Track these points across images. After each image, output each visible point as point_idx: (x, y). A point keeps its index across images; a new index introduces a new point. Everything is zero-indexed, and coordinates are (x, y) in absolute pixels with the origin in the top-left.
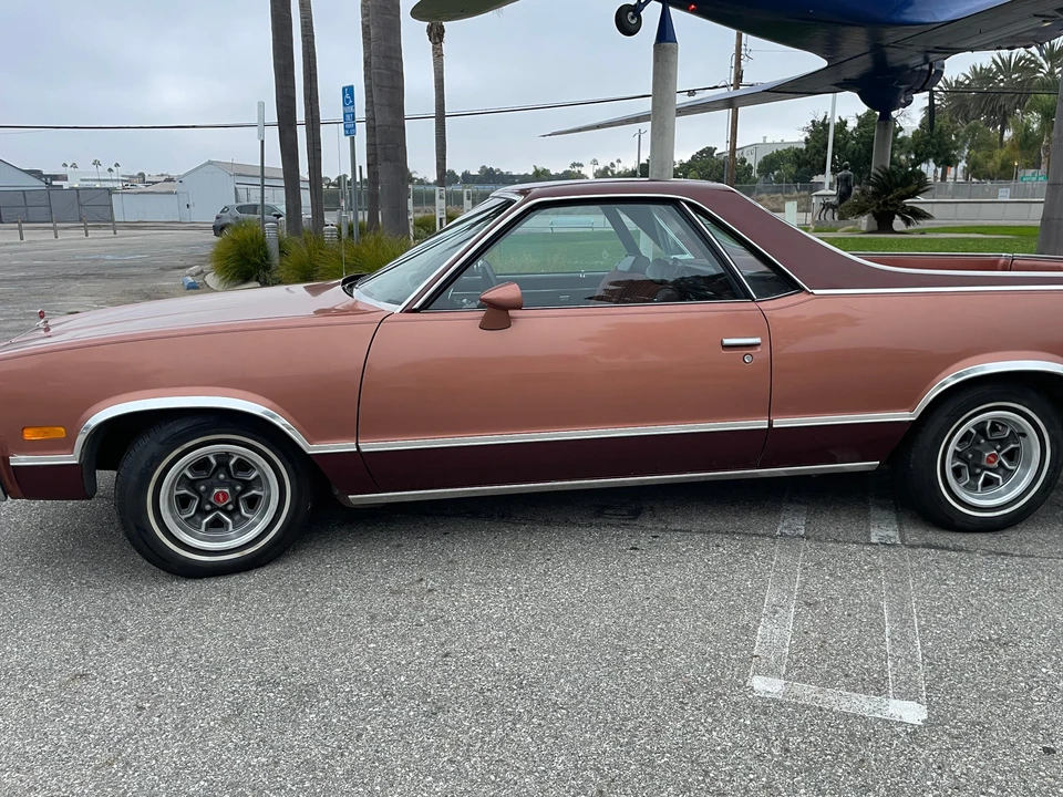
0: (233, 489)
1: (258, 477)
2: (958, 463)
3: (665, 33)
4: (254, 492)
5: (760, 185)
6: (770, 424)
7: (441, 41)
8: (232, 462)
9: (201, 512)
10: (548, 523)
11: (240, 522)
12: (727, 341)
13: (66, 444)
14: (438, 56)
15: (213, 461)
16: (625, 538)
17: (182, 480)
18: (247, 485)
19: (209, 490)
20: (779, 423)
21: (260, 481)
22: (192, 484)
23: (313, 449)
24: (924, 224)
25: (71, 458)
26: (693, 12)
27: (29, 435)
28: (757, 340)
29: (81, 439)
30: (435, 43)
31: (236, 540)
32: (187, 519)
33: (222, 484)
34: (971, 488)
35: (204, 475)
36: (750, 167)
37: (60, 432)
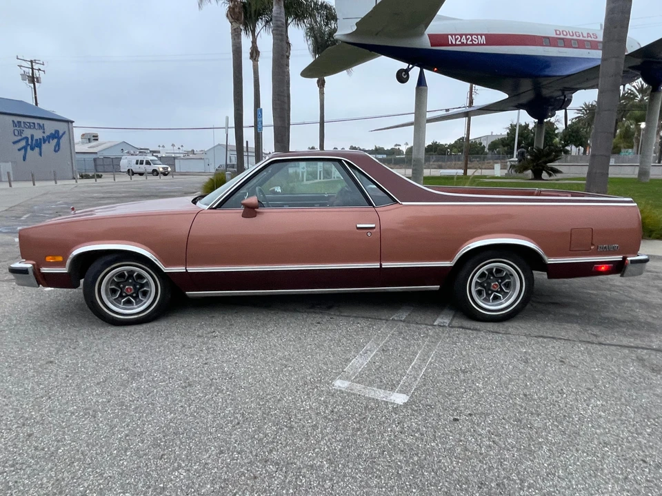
0: (134, 286)
1: (147, 282)
2: (479, 288)
3: (421, 82)
4: (145, 289)
5: (489, 156)
6: (381, 265)
7: (324, 87)
8: (135, 274)
9: (121, 296)
10: (285, 310)
11: (139, 302)
12: (358, 226)
13: (62, 264)
14: (322, 93)
15: (126, 274)
16: (318, 317)
17: (111, 281)
18: (142, 286)
19: (124, 287)
20: (386, 265)
21: (147, 284)
22: (118, 284)
23: (166, 270)
24: (559, 176)
25: (64, 270)
26: (436, 72)
27: (49, 259)
28: (373, 226)
29: (68, 262)
30: (320, 88)
31: (136, 310)
32: (115, 299)
33: (130, 284)
34: (486, 300)
35: (122, 280)
36: (484, 147)
37: (60, 259)
